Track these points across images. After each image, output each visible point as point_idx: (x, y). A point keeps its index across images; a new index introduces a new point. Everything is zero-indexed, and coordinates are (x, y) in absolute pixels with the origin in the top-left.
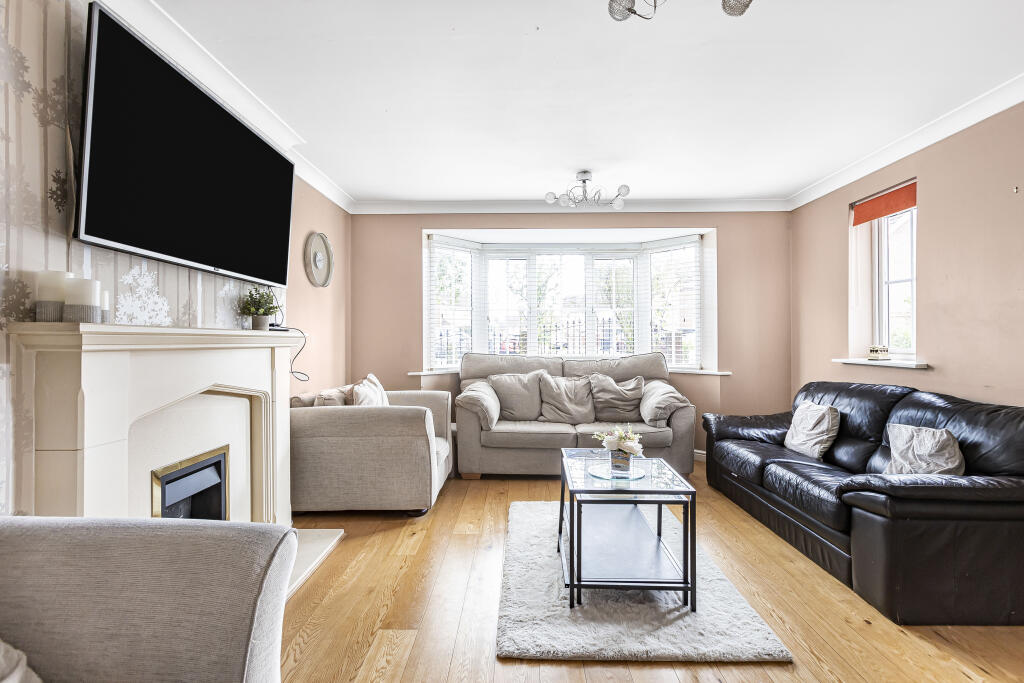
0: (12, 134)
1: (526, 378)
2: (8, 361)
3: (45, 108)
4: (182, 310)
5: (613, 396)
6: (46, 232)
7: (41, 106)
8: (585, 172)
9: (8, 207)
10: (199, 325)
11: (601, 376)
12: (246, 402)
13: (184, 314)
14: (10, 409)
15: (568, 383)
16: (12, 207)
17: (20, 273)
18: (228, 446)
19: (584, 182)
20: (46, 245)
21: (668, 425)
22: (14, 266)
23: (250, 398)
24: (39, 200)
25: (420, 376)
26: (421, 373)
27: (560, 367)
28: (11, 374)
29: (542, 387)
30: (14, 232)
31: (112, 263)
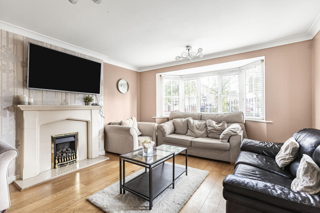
0: (15, 71)
1: (184, 120)
2: (14, 112)
3: (23, 64)
4: (63, 101)
5: (212, 128)
6: (24, 88)
7: (22, 64)
8: (188, 47)
9: (14, 84)
10: (69, 104)
11: (210, 121)
12: (86, 123)
13: (64, 102)
14: (15, 121)
15: (199, 123)
16: (15, 84)
17: (17, 96)
18: (78, 133)
19: (189, 50)
20: (24, 90)
21: (229, 141)
22: (15, 95)
23: (87, 122)
24: (22, 82)
25: (155, 118)
26: (156, 117)
27: (200, 117)
28: (15, 114)
29: (188, 123)
30: (16, 89)
31: (41, 93)
